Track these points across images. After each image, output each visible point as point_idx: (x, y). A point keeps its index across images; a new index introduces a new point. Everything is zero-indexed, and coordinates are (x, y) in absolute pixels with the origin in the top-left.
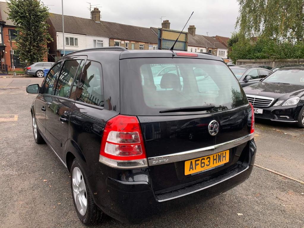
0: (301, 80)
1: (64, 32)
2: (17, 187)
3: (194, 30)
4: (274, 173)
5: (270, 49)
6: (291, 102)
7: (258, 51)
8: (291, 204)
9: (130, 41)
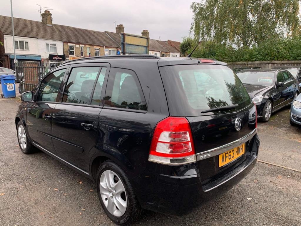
0: (259, 81)
1: (14, 35)
2: (29, 199)
3: (147, 34)
4: (260, 162)
5: (222, 53)
6: (257, 100)
7: (212, 55)
8: (284, 185)
9: (85, 45)
